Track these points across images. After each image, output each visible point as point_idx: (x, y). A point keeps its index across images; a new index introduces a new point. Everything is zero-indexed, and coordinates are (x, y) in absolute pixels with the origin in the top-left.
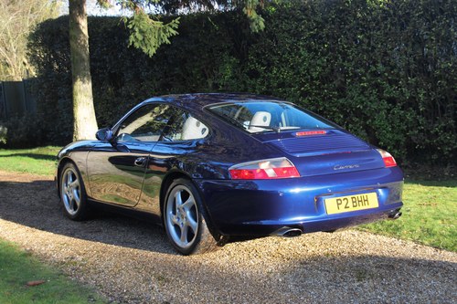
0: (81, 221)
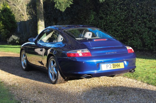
0: (27, 71)
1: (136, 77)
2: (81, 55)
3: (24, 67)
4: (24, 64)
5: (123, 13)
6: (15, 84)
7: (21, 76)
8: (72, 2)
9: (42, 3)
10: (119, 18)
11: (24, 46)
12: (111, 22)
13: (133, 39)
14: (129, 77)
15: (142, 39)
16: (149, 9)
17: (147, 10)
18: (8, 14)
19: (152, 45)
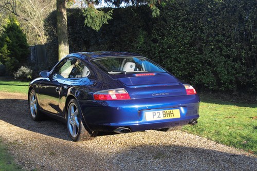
1: (200, 132)
2: (114, 97)
3: (34, 116)
4: (34, 110)
5: (188, 34)
6: (17, 141)
7: (28, 129)
8: (110, 16)
9: (66, 17)
10: (181, 42)
11: (34, 83)
12: (169, 47)
13: (203, 74)
14: (189, 131)
15: (215, 73)
16: (227, 27)
17: (224, 30)
18: (15, 34)
19: (231, 82)
